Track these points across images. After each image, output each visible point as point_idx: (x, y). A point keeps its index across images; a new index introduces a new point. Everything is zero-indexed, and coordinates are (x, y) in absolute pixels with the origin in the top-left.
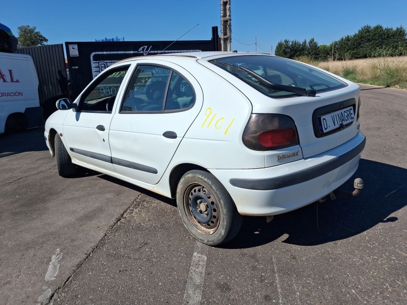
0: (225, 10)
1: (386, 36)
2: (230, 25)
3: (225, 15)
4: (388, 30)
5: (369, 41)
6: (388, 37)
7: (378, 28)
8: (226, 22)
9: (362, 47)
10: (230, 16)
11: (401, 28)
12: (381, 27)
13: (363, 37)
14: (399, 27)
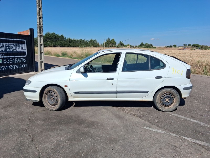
0: (40, 21)
1: (57, 38)
2: (42, 29)
3: (40, 24)
4: (58, 35)
5: (50, 39)
6: (58, 38)
7: (53, 34)
8: (40, 27)
9: (47, 42)
10: (42, 25)
11: (63, 35)
12: (55, 34)
13: (47, 37)
14: (62, 35)
